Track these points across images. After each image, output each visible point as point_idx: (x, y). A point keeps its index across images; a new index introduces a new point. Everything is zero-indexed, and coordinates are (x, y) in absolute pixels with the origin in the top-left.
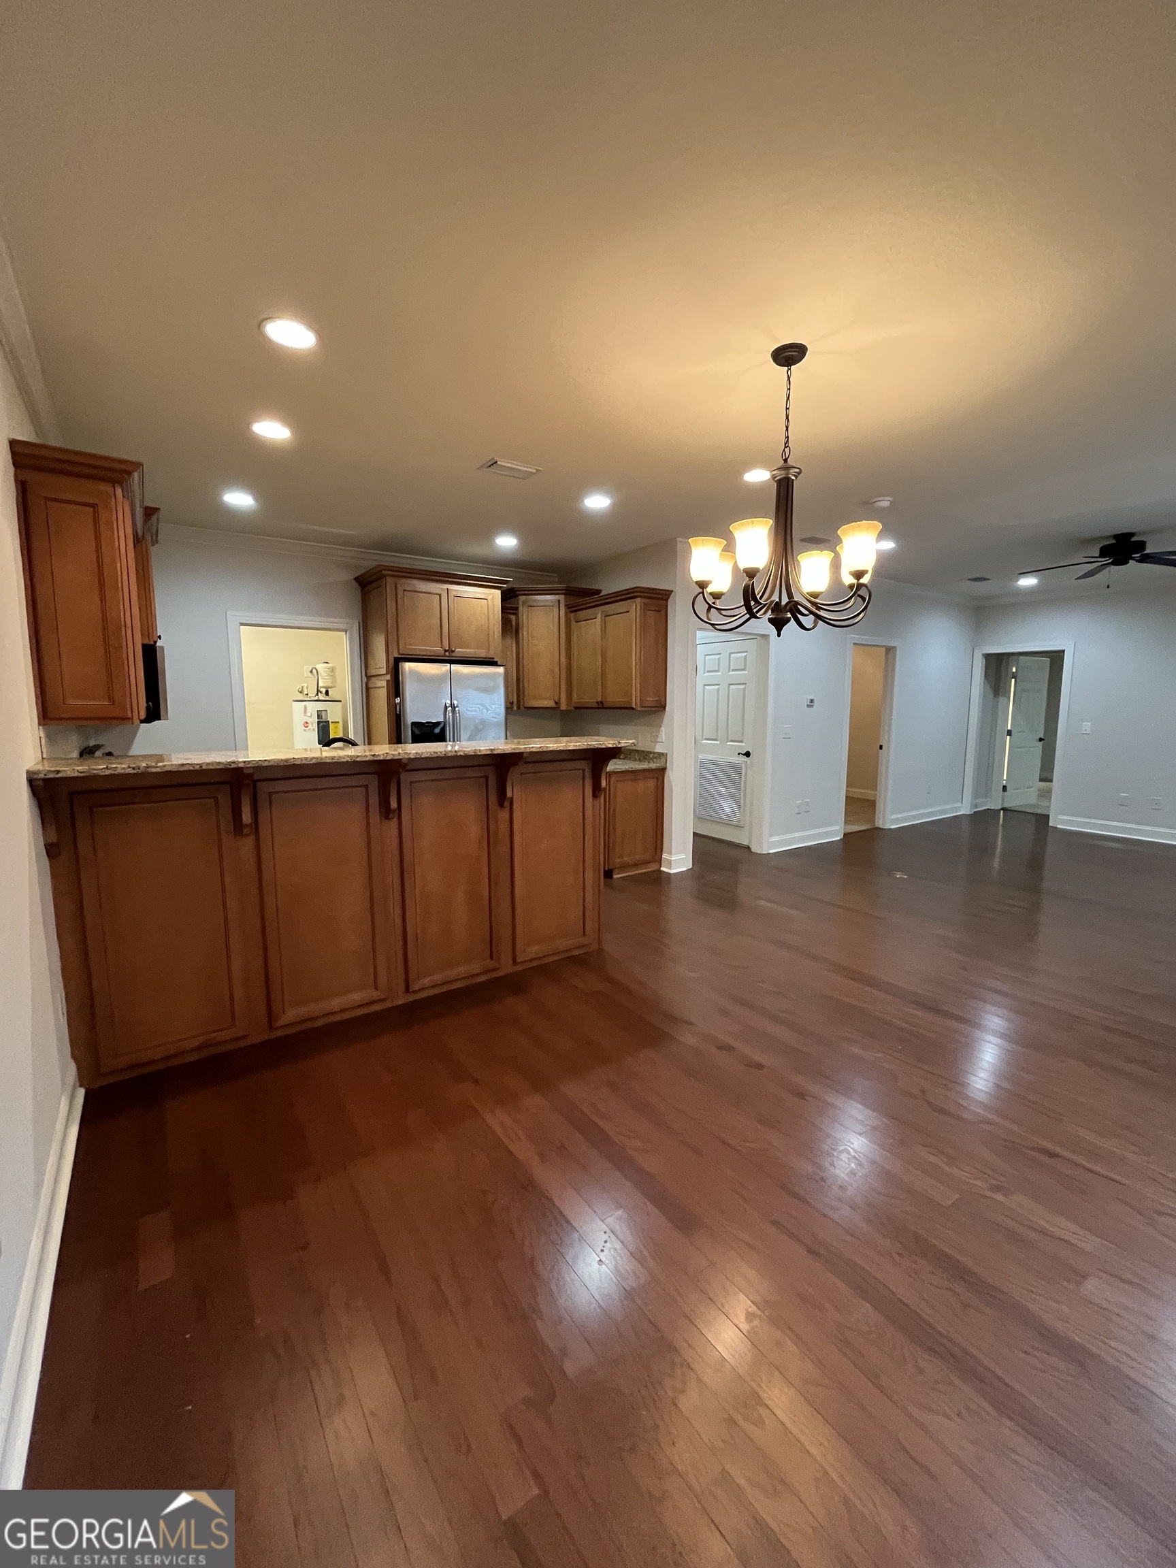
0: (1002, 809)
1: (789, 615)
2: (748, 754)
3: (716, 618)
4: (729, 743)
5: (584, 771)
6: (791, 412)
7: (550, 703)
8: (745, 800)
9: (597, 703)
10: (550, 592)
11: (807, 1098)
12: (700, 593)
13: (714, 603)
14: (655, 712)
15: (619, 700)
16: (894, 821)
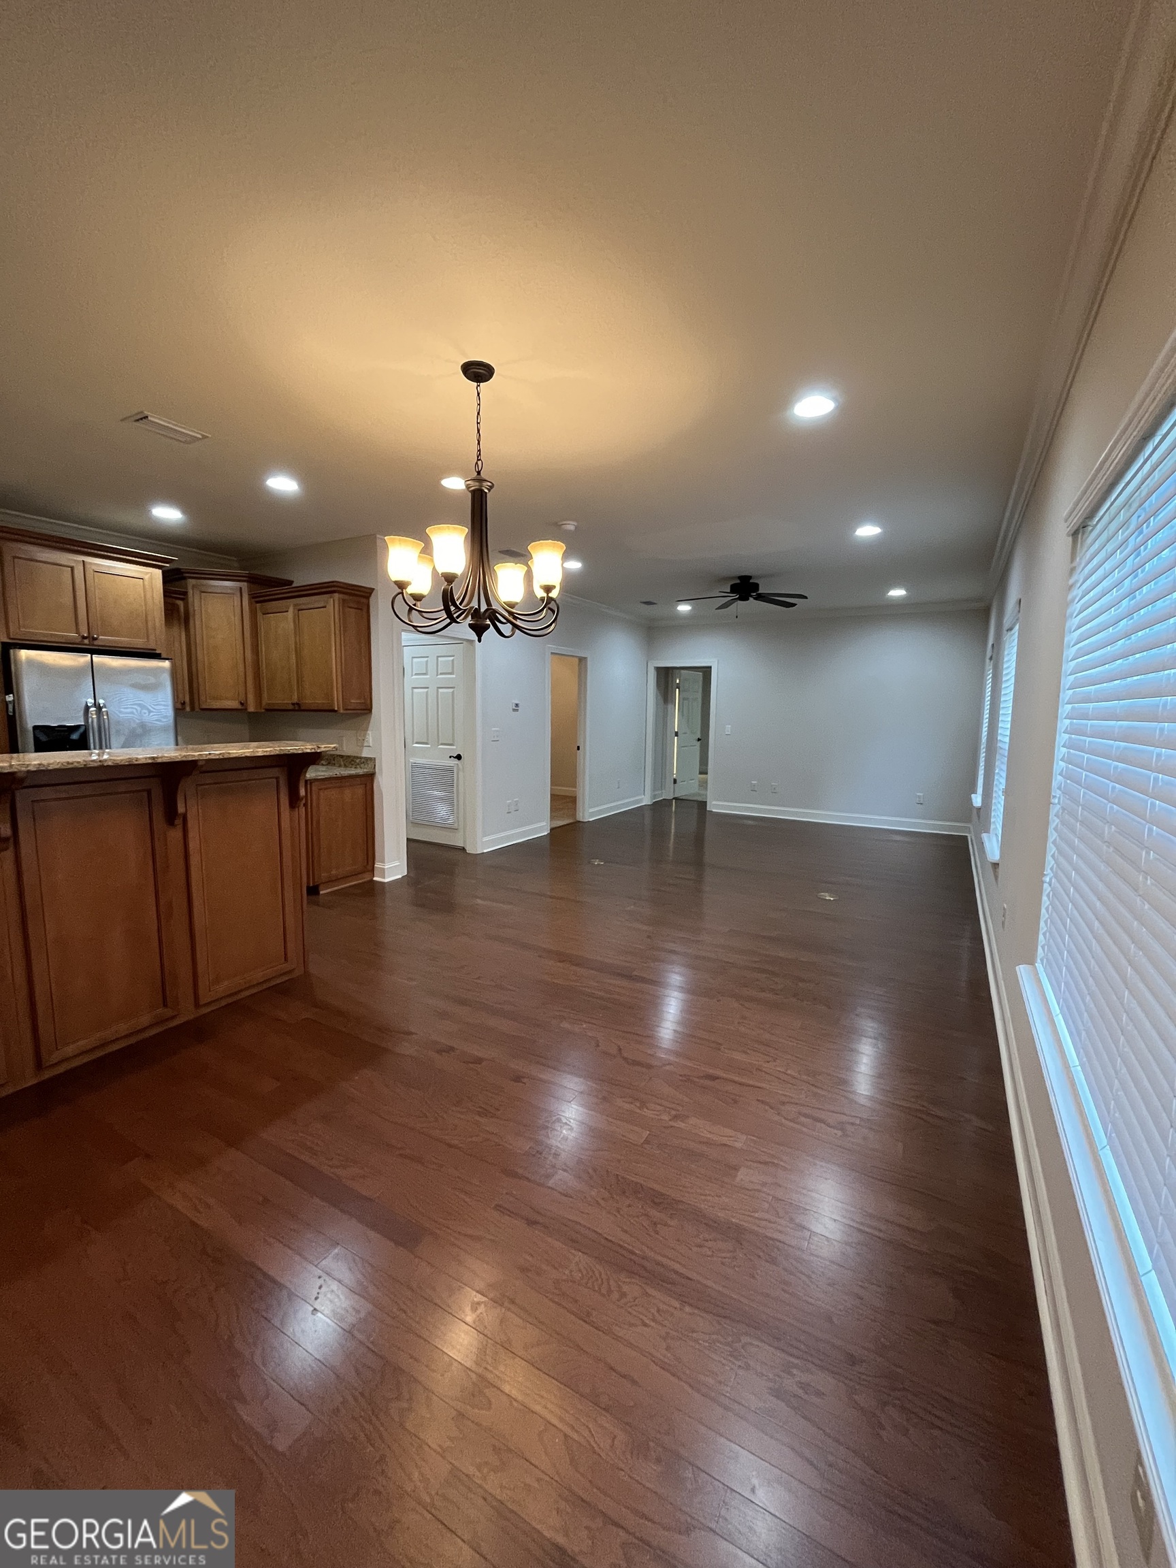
0: (674, 799)
1: (488, 622)
2: (459, 757)
3: (418, 621)
4: (440, 747)
5: (277, 778)
6: (482, 426)
7: (234, 704)
8: (458, 801)
9: (293, 704)
10: (228, 578)
11: (525, 1080)
12: (399, 594)
13: (415, 605)
14: (358, 715)
15: (320, 701)
16: (592, 814)
